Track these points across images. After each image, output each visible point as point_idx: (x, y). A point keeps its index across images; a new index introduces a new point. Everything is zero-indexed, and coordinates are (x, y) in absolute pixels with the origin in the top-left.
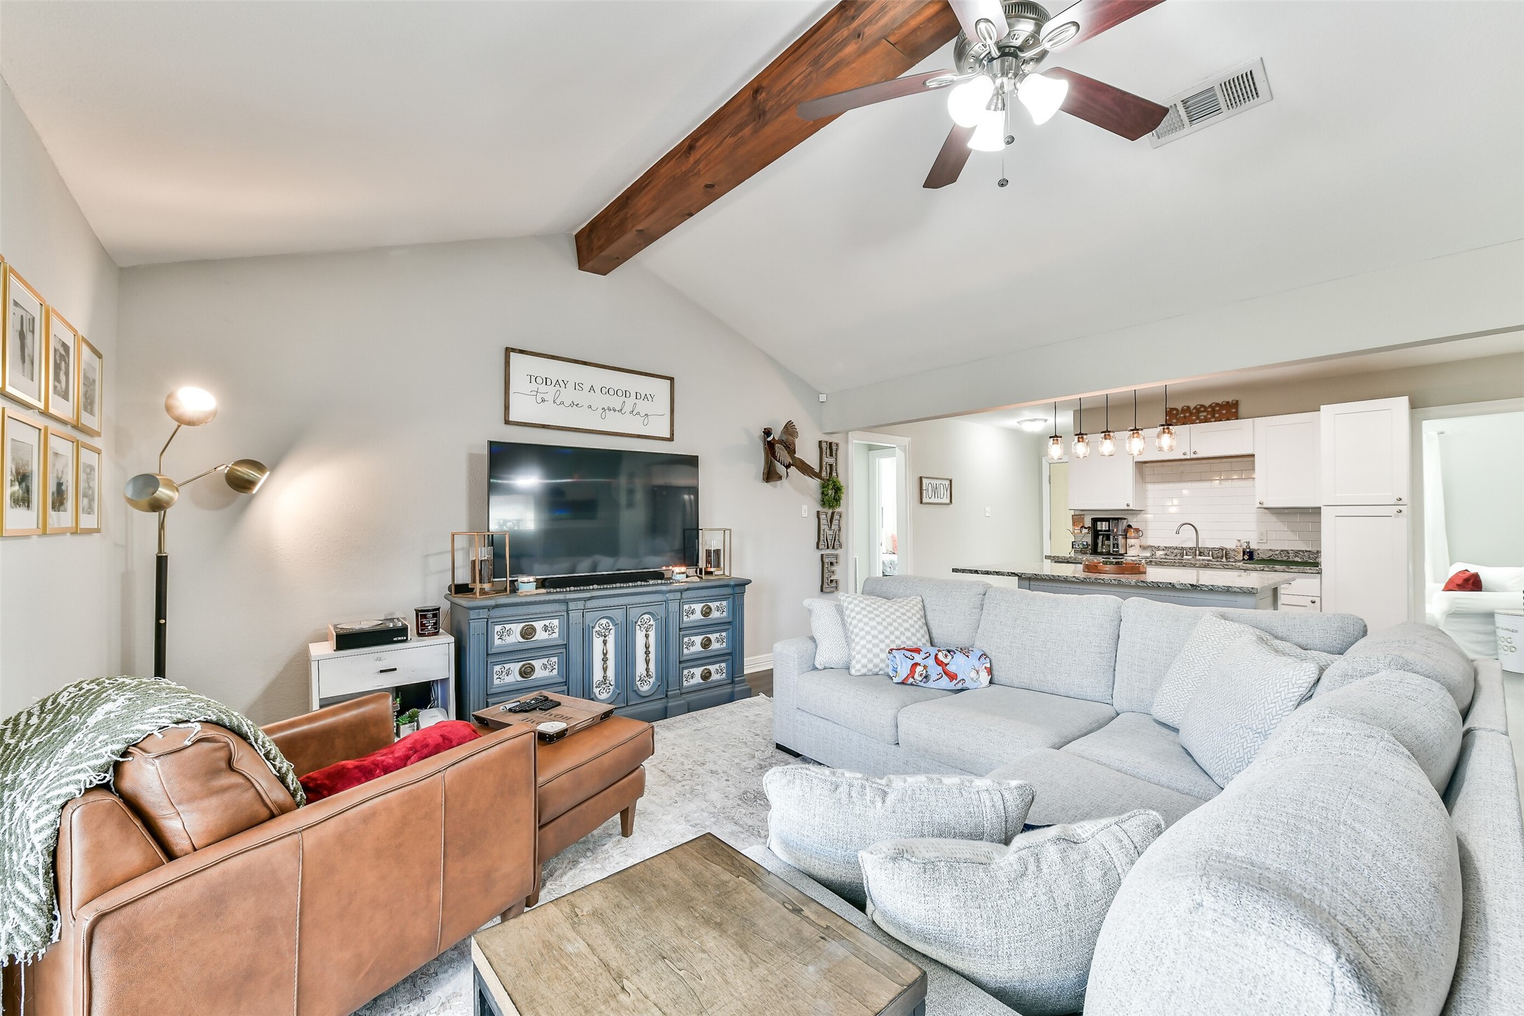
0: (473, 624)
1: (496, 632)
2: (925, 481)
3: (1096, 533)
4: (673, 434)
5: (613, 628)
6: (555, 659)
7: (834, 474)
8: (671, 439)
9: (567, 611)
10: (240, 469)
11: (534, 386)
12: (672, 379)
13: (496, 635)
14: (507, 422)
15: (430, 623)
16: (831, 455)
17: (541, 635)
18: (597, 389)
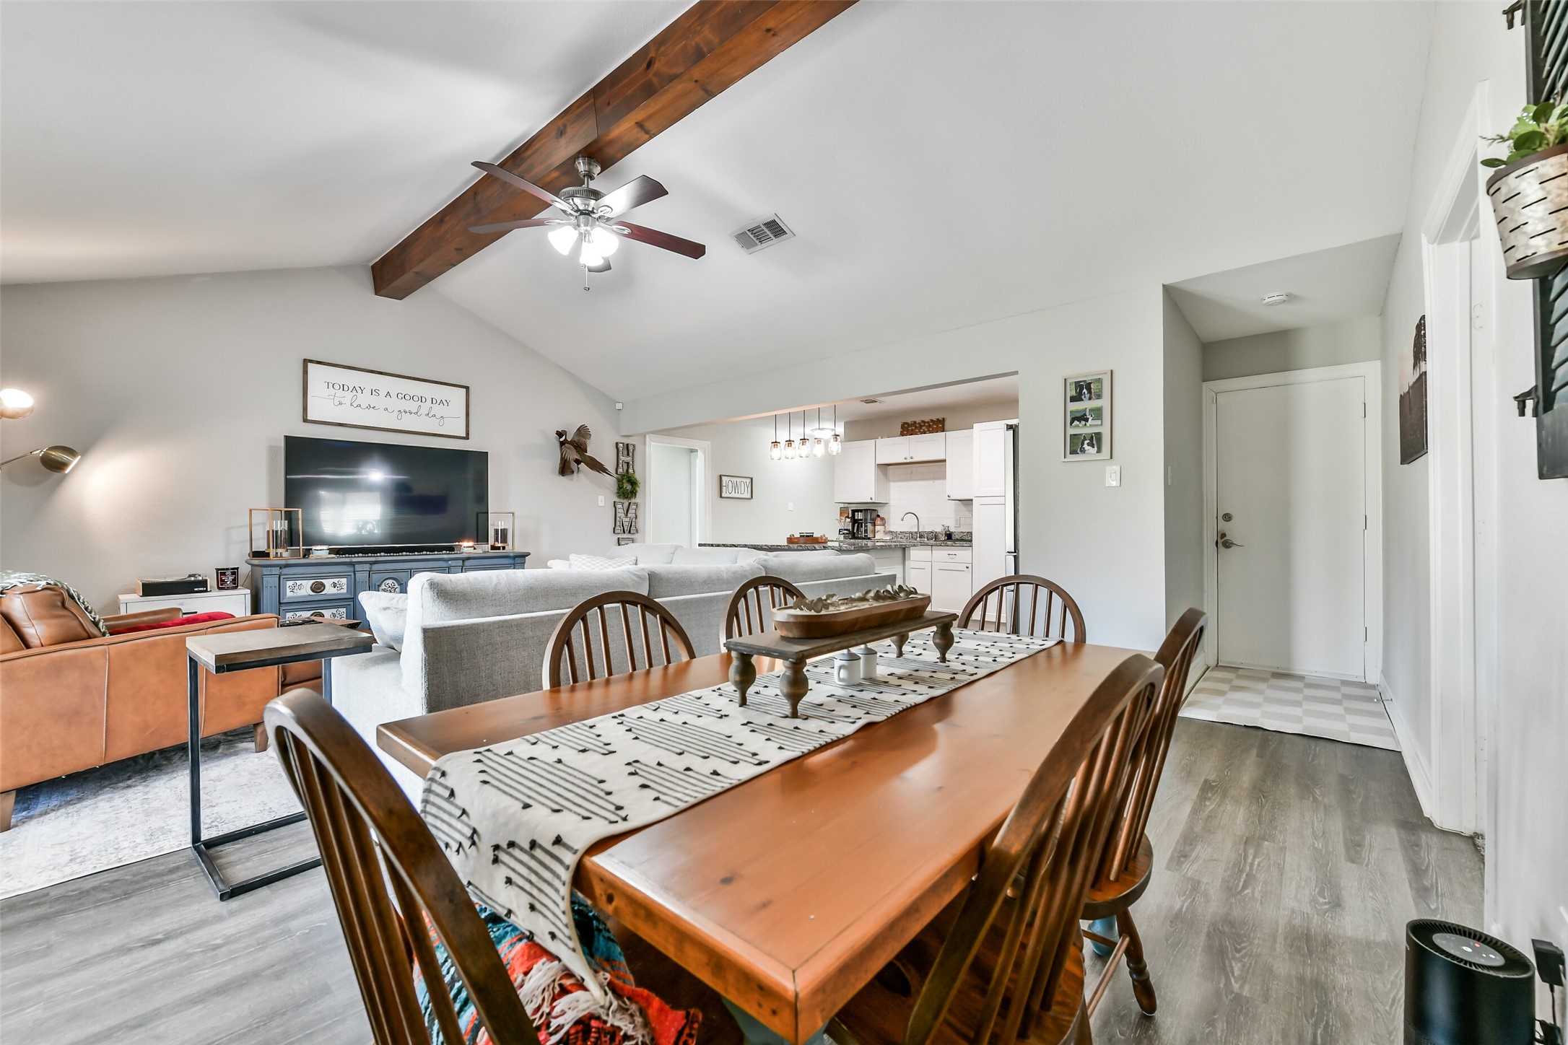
0: (265, 579)
1: (288, 587)
2: (724, 478)
3: (854, 521)
4: (468, 434)
5: (399, 587)
6: (344, 610)
7: (631, 471)
8: (467, 438)
9: (354, 572)
10: (54, 453)
11: (331, 391)
12: (467, 388)
13: (288, 589)
14: (305, 420)
15: (229, 579)
16: (628, 455)
17: (329, 590)
18: (394, 395)
